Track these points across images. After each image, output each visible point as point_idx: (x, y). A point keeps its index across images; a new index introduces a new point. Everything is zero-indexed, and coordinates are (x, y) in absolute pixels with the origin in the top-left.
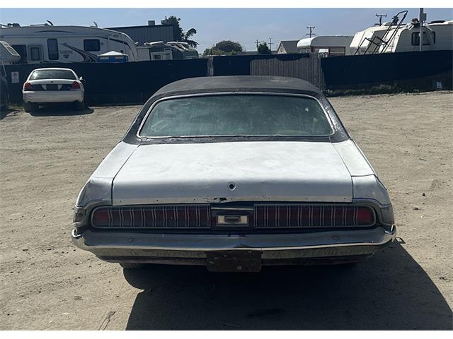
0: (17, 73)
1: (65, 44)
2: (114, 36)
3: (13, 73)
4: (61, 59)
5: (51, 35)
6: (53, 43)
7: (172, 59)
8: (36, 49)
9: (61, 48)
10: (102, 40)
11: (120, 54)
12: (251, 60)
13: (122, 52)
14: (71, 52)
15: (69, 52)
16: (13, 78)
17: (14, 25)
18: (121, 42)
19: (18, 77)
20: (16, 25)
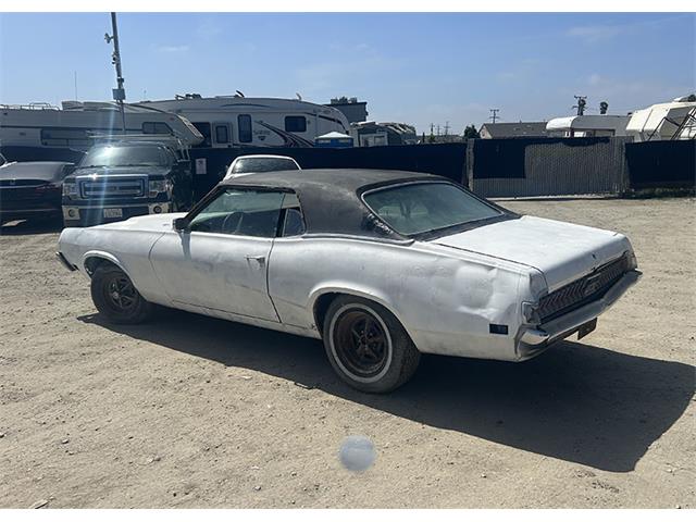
0: (204, 160)
1: (261, 123)
2: (325, 112)
3: (197, 160)
4: (256, 142)
5: (244, 110)
6: (245, 120)
7: (387, 144)
8: (224, 129)
9: (255, 127)
10: (308, 118)
11: (346, 136)
12: (526, 145)
13: (347, 133)
14: (268, 133)
15: (266, 132)
16: (197, 166)
17: (194, 96)
18: (333, 120)
19: (204, 167)
20: (196, 96)
